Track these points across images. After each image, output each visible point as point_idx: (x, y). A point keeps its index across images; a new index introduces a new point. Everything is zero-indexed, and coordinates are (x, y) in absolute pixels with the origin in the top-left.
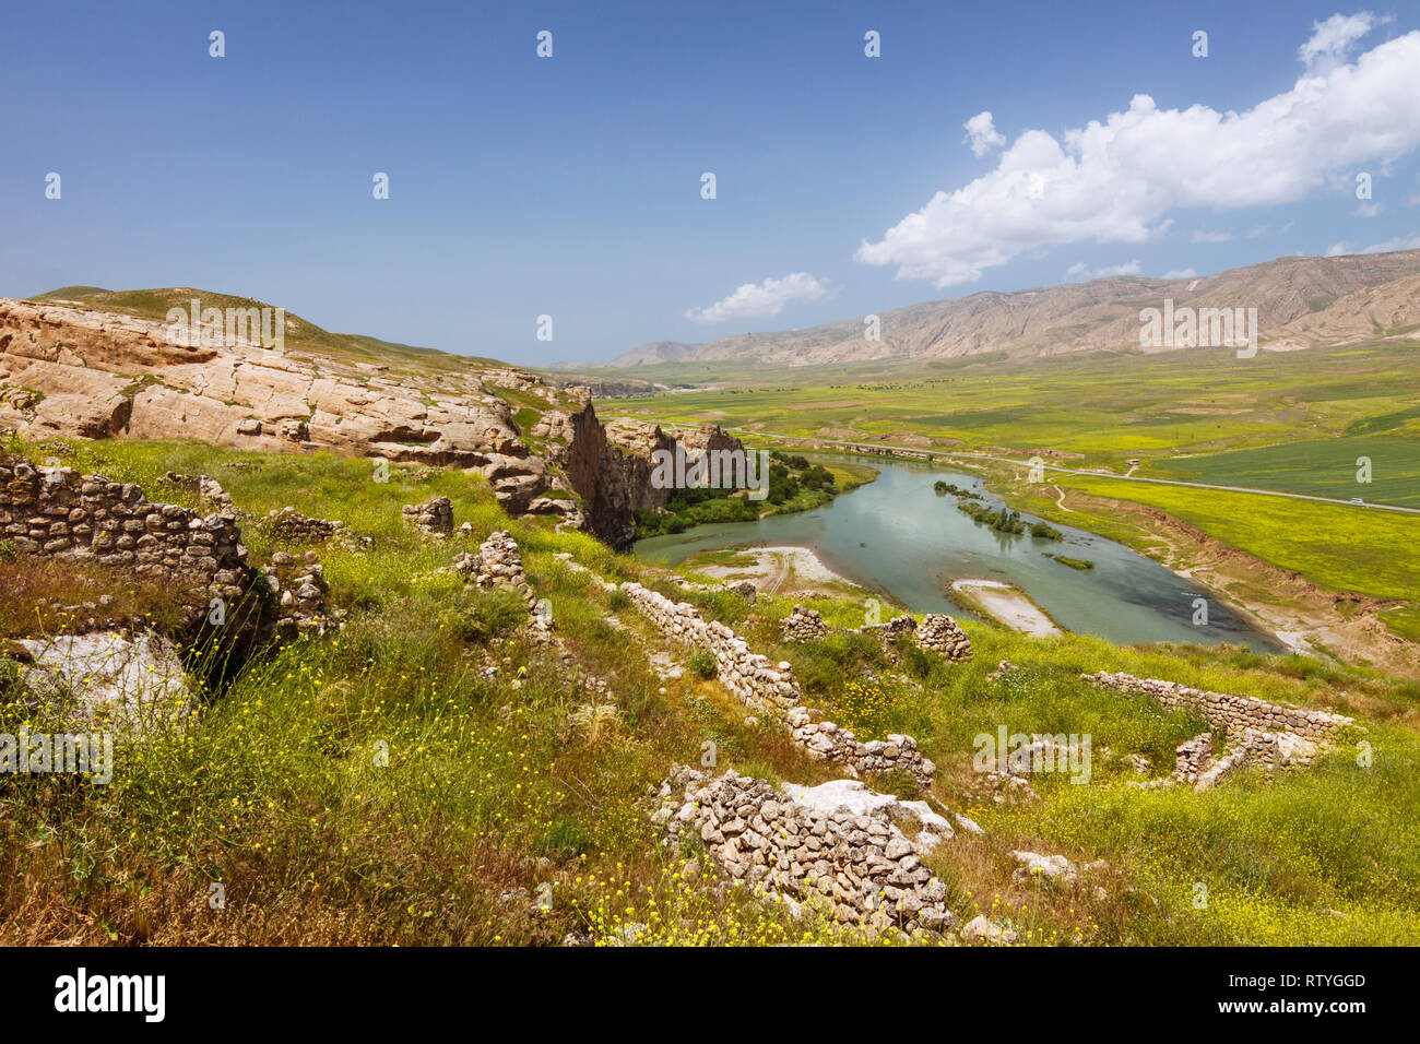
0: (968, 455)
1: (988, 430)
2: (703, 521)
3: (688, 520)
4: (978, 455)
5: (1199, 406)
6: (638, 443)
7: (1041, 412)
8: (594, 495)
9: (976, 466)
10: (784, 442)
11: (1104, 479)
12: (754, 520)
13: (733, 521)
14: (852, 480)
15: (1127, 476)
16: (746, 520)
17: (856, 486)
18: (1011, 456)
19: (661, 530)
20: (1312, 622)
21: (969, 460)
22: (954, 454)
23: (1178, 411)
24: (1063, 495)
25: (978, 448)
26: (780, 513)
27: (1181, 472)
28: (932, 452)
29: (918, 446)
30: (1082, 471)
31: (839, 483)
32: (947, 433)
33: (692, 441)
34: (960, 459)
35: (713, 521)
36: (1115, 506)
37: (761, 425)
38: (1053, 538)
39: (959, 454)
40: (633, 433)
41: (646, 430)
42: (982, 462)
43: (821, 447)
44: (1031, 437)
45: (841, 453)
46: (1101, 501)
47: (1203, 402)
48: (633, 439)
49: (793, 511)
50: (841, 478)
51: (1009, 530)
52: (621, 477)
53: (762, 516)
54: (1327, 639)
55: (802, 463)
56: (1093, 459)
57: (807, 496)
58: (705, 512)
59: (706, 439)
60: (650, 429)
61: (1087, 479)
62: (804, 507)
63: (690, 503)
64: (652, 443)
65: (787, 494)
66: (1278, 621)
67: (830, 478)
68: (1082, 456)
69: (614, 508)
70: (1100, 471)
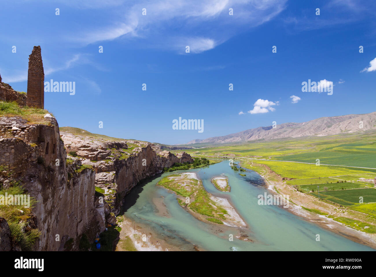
0: (241, 157)
1: (248, 153)
2: (177, 170)
3: (174, 169)
4: (243, 157)
5: (292, 147)
7: (261, 149)
8: (150, 163)
10: (207, 156)
11: (263, 161)
12: (188, 169)
13: (184, 169)
14: (214, 163)
15: (268, 160)
16: (186, 169)
17: (215, 163)
18: (250, 157)
19: (168, 171)
20: (276, 183)
21: (241, 158)
22: (239, 157)
23: (288, 148)
24: (253, 164)
25: (244, 156)
26: (194, 168)
27: (278, 158)
28: (235, 157)
29: (233, 156)
30: (260, 159)
31: (210, 163)
32: (239, 153)
33: (180, 155)
34: (239, 158)
35: (180, 170)
36: (260, 165)
38: (243, 171)
39: (240, 157)
40: (165, 153)
41: (167, 152)
42: (243, 159)
43: (214, 157)
44: (256, 154)
45: (218, 158)
46: (258, 164)
47: (293, 146)
48: (165, 154)
49: (197, 168)
50: (211, 162)
51: (236, 170)
52: (159, 161)
53: (190, 169)
54: (277, 186)
55: (205, 159)
56: (264, 157)
57: (202, 165)
58: (178, 168)
59: (182, 154)
60: (168, 152)
61: (259, 161)
62: (200, 167)
63: (176, 166)
64: (168, 155)
65: (198, 165)
66: (271, 183)
67: (208, 162)
68: (262, 157)
69: (157, 167)
70: (263, 159)
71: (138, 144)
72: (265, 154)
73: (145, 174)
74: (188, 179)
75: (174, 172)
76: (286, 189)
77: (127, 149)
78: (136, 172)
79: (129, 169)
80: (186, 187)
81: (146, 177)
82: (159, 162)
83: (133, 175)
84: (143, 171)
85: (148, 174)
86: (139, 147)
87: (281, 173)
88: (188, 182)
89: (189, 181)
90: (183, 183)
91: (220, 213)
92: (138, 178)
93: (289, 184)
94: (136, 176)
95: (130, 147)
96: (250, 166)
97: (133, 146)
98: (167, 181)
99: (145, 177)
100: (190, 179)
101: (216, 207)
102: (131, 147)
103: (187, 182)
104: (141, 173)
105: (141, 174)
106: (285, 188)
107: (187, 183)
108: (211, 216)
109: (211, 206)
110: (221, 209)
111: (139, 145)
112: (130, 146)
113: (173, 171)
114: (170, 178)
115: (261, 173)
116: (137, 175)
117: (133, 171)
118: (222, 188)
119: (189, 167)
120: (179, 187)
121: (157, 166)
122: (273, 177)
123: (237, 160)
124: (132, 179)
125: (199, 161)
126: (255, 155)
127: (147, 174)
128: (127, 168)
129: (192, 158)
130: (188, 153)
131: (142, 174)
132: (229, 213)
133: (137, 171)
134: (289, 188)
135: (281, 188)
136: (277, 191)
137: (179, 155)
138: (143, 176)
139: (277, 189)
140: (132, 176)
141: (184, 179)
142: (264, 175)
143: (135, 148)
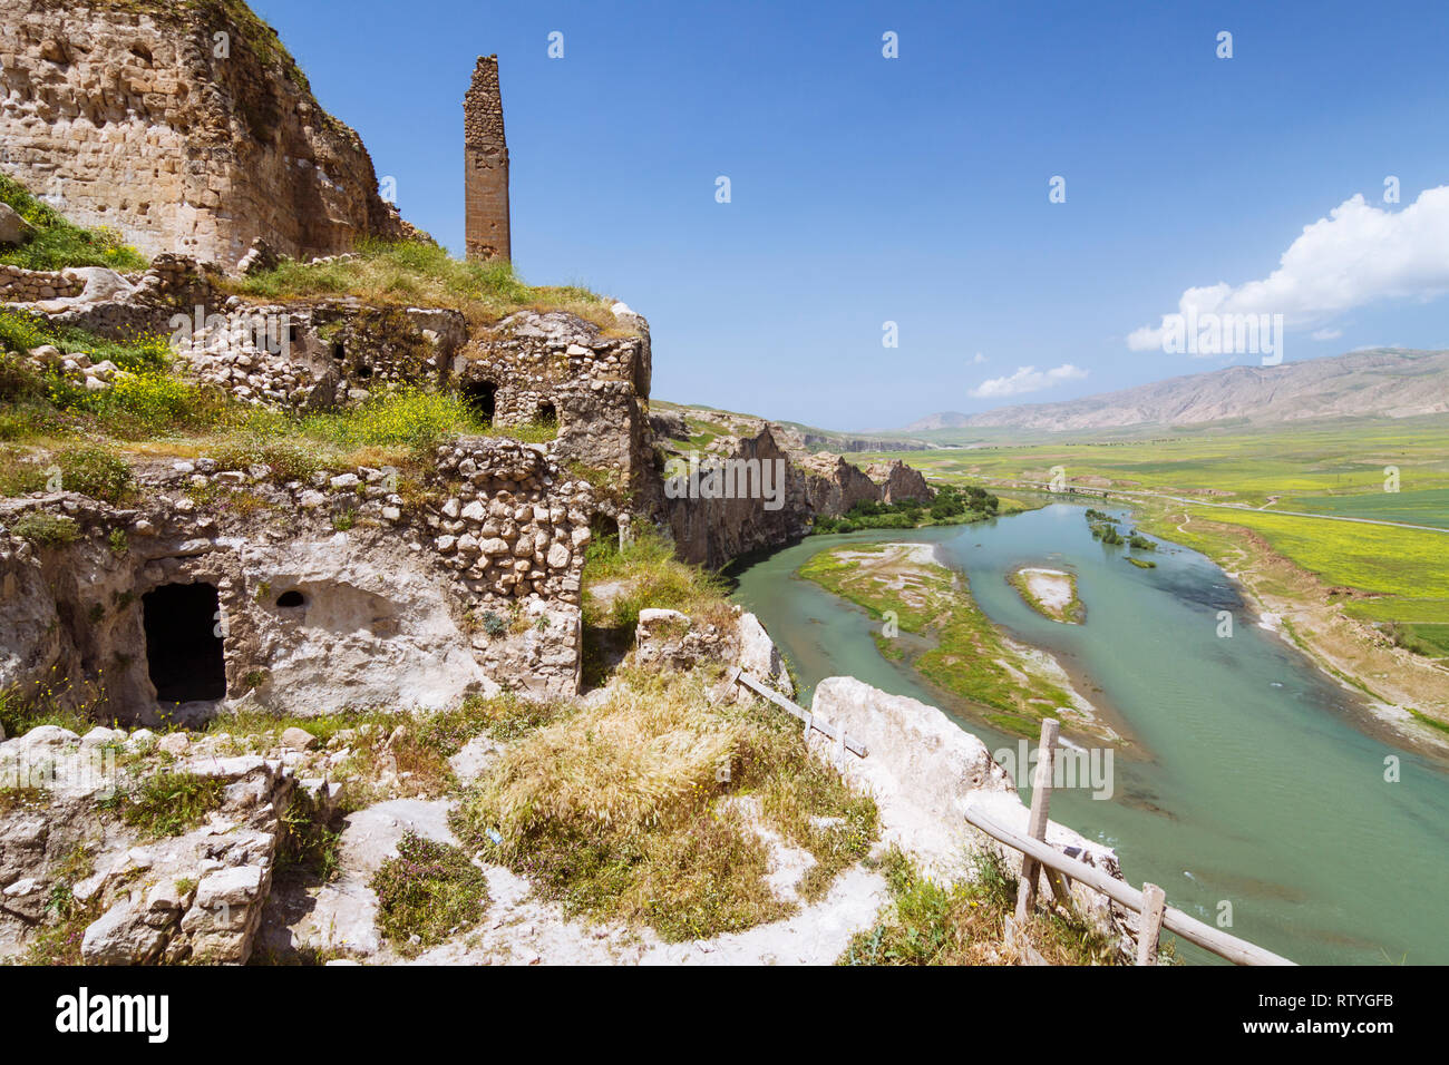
0: (1138, 493)
1: (1168, 475)
2: (870, 527)
3: (857, 524)
4: (1147, 492)
6: (825, 469)
9: (1141, 502)
10: (989, 482)
11: (1236, 511)
13: (894, 528)
14: (1016, 508)
15: (1260, 509)
16: (904, 527)
17: (1021, 511)
18: (1177, 494)
19: (833, 530)
20: (1296, 606)
21: (1136, 497)
22: (1128, 492)
24: (1188, 520)
25: (1150, 488)
26: (937, 525)
27: (1310, 506)
28: (1106, 490)
29: (1100, 486)
30: (1224, 504)
31: (1002, 508)
32: (1129, 476)
33: (880, 471)
34: (1129, 496)
35: (878, 527)
36: (1223, 529)
37: (978, 470)
38: (1145, 548)
40: (824, 462)
41: (833, 459)
42: (1146, 498)
43: (1018, 485)
44: (1207, 481)
45: (1034, 491)
46: (1213, 524)
48: (824, 466)
49: (948, 524)
50: (1005, 503)
51: (1112, 542)
52: (803, 490)
53: (919, 526)
54: (1297, 618)
55: (982, 494)
56: (1242, 496)
57: (969, 515)
58: (873, 520)
59: (890, 470)
60: (836, 459)
61: (1221, 510)
62: (960, 521)
63: (865, 514)
64: (836, 469)
65: (950, 513)
66: (1272, 606)
67: (995, 504)
68: (1233, 494)
69: (793, 512)
70: (1238, 505)
71: (725, 424)
72: (1251, 484)
73: (750, 535)
74: (913, 565)
75: (856, 533)
76: (1341, 635)
77: (685, 439)
78: (718, 528)
79: (697, 515)
80: (906, 592)
81: (754, 548)
82: (799, 496)
83: (709, 538)
84: (745, 523)
85: (760, 537)
86: (732, 434)
87: (1322, 569)
88: (914, 576)
89: (915, 571)
90: (894, 578)
91: (1042, 701)
92: (725, 548)
93: (1355, 615)
94: (719, 539)
95: (697, 435)
96: (1173, 530)
97: (708, 432)
98: (832, 566)
99: (748, 548)
100: (922, 567)
101: (1025, 678)
102: (702, 433)
103: (909, 576)
104: (735, 529)
105: (737, 535)
106: (1338, 631)
107: (906, 581)
108: (1006, 709)
109: (1003, 669)
110: (1045, 686)
111: (731, 429)
112: (697, 431)
113: (854, 529)
114: (841, 555)
115: (1224, 559)
116: (721, 537)
117: (710, 523)
118: (1050, 610)
119: (916, 518)
120: (879, 593)
121: (792, 507)
122: (1284, 580)
123: (1121, 502)
124: (705, 550)
125: (958, 499)
126: (1203, 487)
127: (756, 537)
128: (687, 509)
129: (928, 487)
130: (915, 467)
131: (741, 535)
132: (1077, 705)
133: (723, 524)
134: (1358, 630)
135: (1316, 629)
136: (1297, 640)
137: (878, 469)
138: (744, 543)
139: (1298, 631)
140: (706, 539)
141: (894, 564)
142: (1241, 569)
143: (717, 440)
